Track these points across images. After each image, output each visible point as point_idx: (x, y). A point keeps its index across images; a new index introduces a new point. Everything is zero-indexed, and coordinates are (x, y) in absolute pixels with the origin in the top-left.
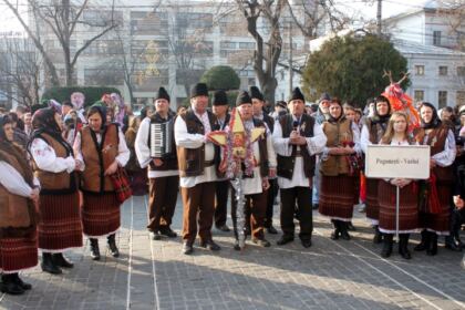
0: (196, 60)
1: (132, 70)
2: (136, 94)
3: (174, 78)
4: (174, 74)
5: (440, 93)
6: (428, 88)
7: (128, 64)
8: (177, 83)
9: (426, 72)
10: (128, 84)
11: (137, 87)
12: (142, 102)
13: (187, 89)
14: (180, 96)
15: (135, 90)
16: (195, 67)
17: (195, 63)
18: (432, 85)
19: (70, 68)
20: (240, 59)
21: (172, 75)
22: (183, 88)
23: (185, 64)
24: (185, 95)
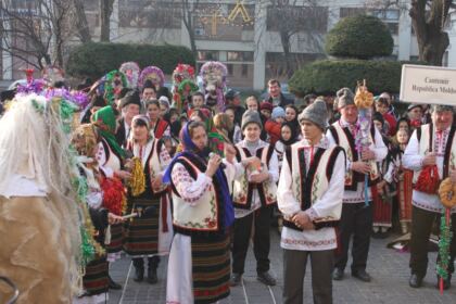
1: (196, 5)
3: (263, 21)
4: (264, 13)
8: (268, 28)
10: (189, 27)
11: (202, 32)
14: (273, 50)
15: (200, 38)
16: (299, 3)
21: (261, 14)
22: (277, 36)
24: (281, 49)
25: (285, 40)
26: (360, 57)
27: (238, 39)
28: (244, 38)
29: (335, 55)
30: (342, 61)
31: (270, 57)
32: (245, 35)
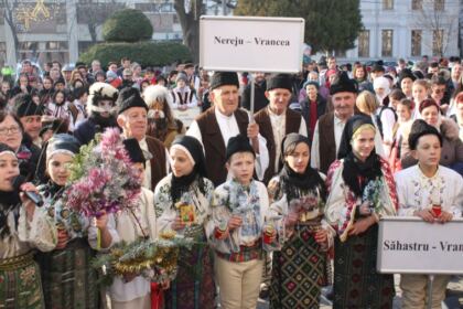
1: (16, 4)
2: (23, 38)
3: (73, 15)
4: (74, 9)
5: (413, 32)
6: (399, 26)
8: (79, 18)
9: (395, 7)
10: (10, 23)
11: (22, 27)
12: (30, 48)
14: (83, 39)
15: (21, 32)
18: (403, 22)
21: (71, 11)
22: (86, 28)
25: (92, 31)
27: (54, 32)
28: (58, 30)
30: (112, 44)
31: (83, 46)
32: (59, 28)
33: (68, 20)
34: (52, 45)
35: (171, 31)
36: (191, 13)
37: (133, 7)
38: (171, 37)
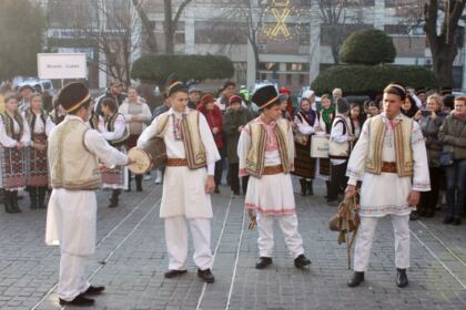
0: (349, 12)
1: (260, 24)
2: (263, 58)
3: (317, 37)
4: (318, 30)
7: (254, 16)
8: (322, 43)
10: (253, 43)
11: (265, 47)
12: (271, 69)
13: (335, 53)
14: (324, 62)
15: (262, 52)
16: (348, 22)
17: (347, 15)
19: (172, 26)
20: (412, 12)
21: (315, 32)
22: (329, 50)
23: (333, 17)
24: (332, 61)
26: (367, 63)
27: (296, 53)
28: (300, 52)
29: (349, 61)
30: (350, 67)
31: (323, 67)
32: (302, 49)
33: (311, 40)
34: (294, 66)
35: (422, 56)
36: (443, 35)
37: (382, 29)
38: (421, 62)
